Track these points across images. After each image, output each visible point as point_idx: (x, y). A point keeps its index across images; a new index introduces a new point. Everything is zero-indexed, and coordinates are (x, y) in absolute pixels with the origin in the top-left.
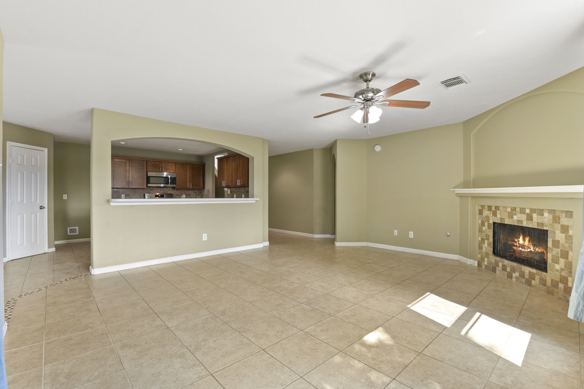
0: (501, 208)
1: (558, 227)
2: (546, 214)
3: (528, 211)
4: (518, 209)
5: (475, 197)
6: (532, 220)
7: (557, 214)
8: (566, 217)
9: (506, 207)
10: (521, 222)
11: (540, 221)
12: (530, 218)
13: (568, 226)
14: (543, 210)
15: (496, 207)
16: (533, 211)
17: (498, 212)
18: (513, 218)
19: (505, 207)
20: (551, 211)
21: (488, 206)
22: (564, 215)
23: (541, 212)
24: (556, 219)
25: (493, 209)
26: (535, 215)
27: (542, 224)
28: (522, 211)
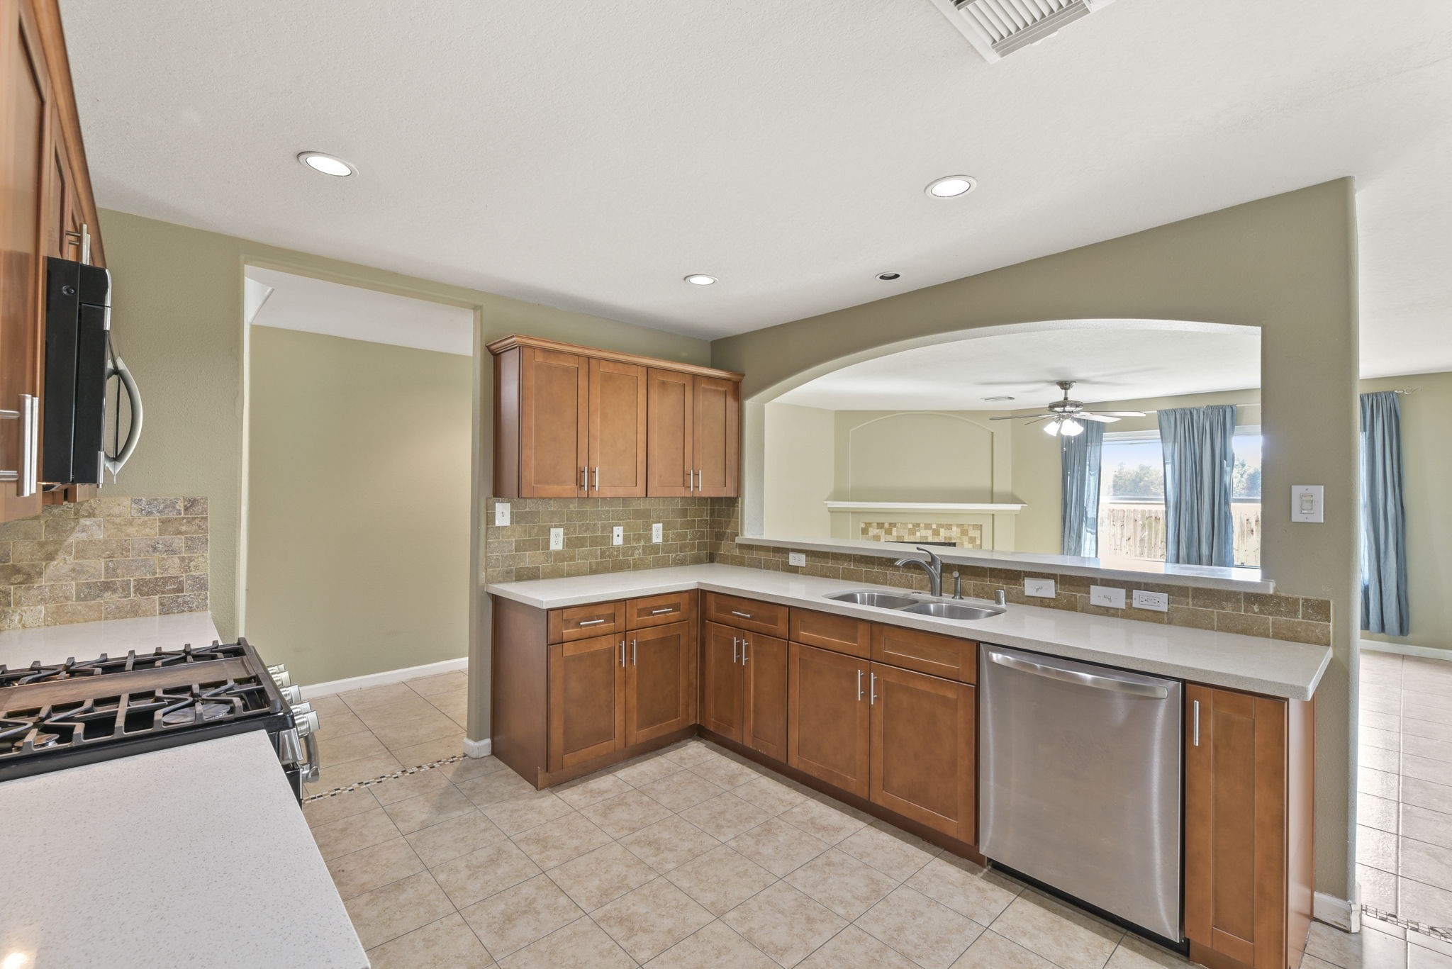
0: (898, 525)
1: (966, 539)
2: (954, 529)
3: (934, 527)
4: (922, 525)
5: (855, 512)
6: (939, 535)
7: (966, 527)
8: (973, 529)
9: (906, 524)
10: (927, 537)
11: (948, 535)
12: (936, 533)
13: (975, 538)
14: (951, 525)
15: (890, 524)
16: (940, 526)
17: (894, 529)
18: (915, 534)
19: (904, 523)
20: (959, 526)
21: (878, 524)
22: (971, 528)
23: (949, 527)
24: (964, 532)
25: (887, 526)
26: (942, 531)
27: (950, 538)
28: (928, 526)
